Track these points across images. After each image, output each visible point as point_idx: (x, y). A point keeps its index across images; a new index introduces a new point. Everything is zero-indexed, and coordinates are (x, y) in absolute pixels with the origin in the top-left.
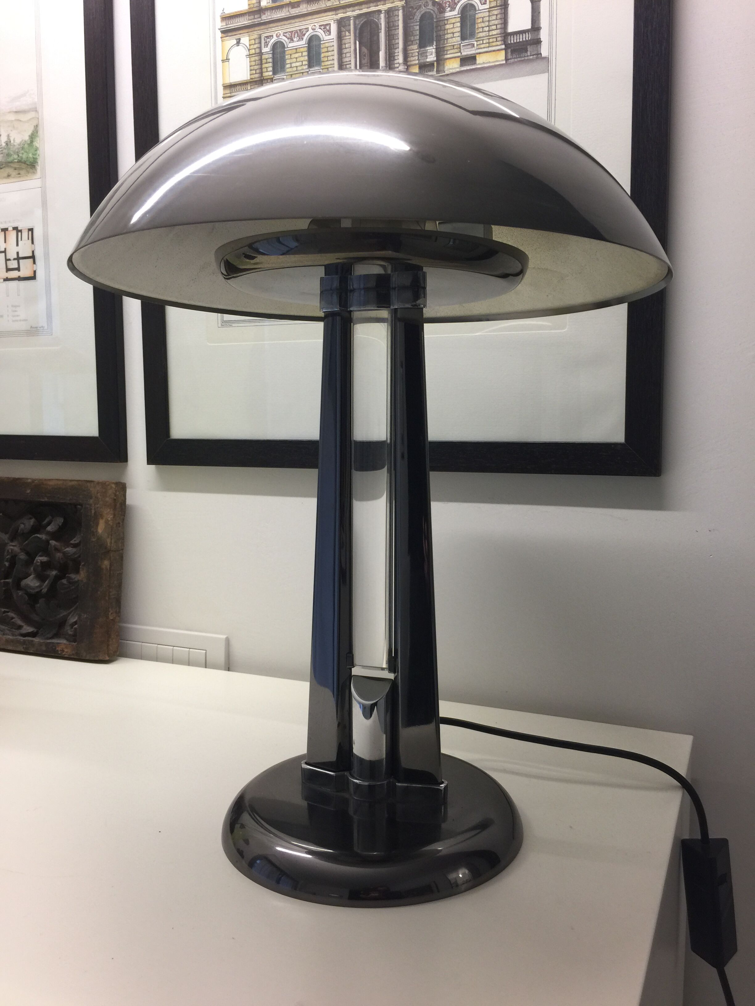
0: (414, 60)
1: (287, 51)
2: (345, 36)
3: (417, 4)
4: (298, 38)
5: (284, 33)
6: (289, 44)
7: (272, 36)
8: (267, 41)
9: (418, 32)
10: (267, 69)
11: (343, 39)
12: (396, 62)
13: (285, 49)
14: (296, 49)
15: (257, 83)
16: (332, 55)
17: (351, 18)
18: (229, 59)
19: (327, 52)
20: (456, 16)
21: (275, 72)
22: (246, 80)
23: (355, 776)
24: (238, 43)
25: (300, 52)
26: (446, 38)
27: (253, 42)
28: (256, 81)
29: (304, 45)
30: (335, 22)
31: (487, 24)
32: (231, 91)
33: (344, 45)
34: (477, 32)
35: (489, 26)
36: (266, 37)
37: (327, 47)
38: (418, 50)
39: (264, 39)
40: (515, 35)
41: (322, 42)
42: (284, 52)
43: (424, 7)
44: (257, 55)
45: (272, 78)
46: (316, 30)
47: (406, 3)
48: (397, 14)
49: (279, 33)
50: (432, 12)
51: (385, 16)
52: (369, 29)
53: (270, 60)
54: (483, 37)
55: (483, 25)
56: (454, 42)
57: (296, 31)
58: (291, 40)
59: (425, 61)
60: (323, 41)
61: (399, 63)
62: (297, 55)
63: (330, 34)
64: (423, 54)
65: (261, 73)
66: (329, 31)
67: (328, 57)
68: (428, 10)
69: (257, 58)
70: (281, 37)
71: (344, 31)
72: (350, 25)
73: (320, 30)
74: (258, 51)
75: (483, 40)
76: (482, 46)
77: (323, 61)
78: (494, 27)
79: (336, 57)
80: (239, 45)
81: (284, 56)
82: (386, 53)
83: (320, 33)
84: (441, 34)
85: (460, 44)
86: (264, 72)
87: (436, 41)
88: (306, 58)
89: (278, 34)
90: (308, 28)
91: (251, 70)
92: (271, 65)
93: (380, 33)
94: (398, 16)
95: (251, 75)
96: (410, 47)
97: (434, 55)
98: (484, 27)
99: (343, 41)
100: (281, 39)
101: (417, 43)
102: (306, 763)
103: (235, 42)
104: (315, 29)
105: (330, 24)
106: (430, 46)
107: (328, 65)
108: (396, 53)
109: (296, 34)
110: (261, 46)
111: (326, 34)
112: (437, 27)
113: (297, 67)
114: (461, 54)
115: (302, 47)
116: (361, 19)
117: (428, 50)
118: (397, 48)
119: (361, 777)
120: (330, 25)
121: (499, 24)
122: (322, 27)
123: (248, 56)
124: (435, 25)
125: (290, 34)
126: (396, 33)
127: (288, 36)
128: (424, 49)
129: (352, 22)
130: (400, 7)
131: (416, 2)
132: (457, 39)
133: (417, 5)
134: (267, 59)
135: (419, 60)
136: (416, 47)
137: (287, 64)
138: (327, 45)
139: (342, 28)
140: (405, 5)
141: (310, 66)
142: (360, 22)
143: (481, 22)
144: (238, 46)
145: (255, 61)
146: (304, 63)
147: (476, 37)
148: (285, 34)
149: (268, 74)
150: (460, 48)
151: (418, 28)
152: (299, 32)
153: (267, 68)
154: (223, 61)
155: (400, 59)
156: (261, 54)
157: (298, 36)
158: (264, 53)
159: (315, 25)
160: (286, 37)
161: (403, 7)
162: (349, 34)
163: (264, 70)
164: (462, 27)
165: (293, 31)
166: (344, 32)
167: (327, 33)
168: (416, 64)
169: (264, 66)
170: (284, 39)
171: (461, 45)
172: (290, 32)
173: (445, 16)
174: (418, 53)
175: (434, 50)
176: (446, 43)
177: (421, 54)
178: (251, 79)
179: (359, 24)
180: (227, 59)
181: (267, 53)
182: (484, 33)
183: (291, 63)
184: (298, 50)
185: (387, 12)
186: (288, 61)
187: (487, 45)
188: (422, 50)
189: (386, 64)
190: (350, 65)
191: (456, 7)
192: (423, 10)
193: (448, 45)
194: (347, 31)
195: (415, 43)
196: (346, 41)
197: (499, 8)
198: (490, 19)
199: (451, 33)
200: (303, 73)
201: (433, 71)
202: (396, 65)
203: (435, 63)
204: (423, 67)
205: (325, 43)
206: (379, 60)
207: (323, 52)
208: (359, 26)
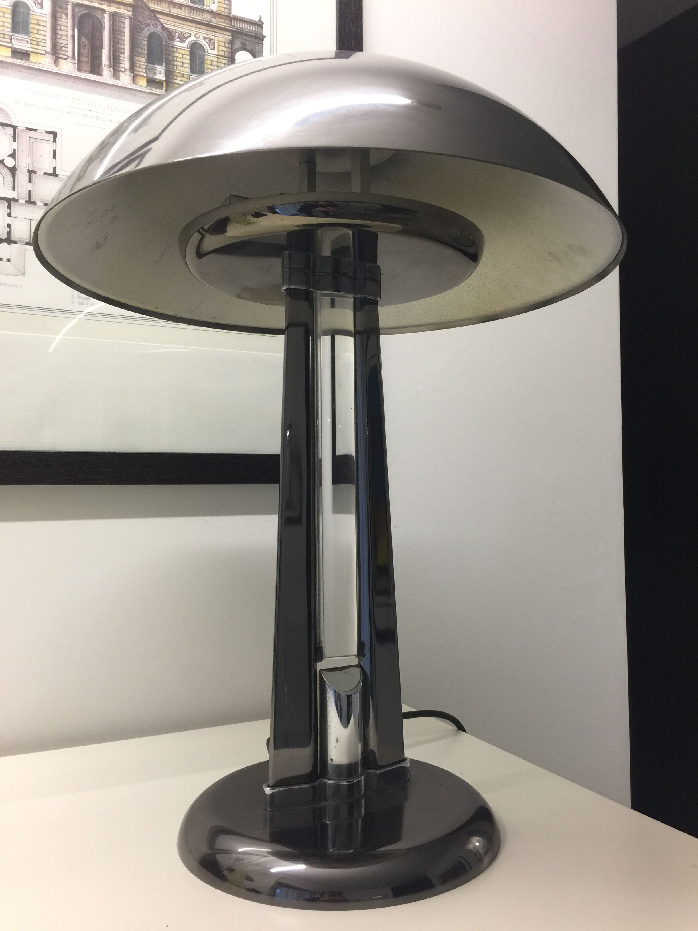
0: (142, 71)
2: (61, 18)
3: (145, 20)
9: (146, 48)
11: (59, 20)
12: (121, 66)
16: (44, 31)
17: (69, 3)
19: (38, 25)
20: (185, 49)
23: (331, 778)
26: (175, 64)
29: (7, 6)
33: (60, 26)
34: (206, 71)
37: (38, 20)
38: (145, 64)
41: (31, 12)
43: (152, 26)
47: (133, 14)
48: (123, 21)
50: (161, 35)
51: (109, 17)
52: (90, 22)
55: (212, 67)
56: (184, 72)
59: (154, 77)
60: (33, 11)
61: (124, 68)
63: (42, 7)
64: (154, 71)
66: (41, 5)
67: (38, 30)
68: (156, 31)
71: (60, 12)
72: (67, 9)
77: (32, 33)
79: (49, 34)
82: (110, 53)
83: (30, 2)
84: (171, 59)
85: (190, 76)
87: (165, 63)
88: (10, 21)
93: (104, 32)
94: (124, 23)
96: (137, 58)
97: (163, 75)
99: (59, 22)
106: (159, 65)
107: (37, 38)
108: (121, 57)
112: (166, 50)
115: (4, 8)
116: (82, 9)
117: (156, 68)
118: (123, 53)
124: (164, 48)
126: (123, 38)
128: (152, 66)
129: (70, 7)
131: (145, 19)
132: (186, 70)
133: (146, 22)
135: (148, 74)
136: (144, 60)
138: (38, 18)
139: (57, 8)
140: (132, 16)
141: (14, 30)
142: (81, 12)
143: (209, 64)
147: (205, 75)
151: (146, 43)
155: (126, 64)
161: (130, 17)
162: (66, 18)
164: (191, 60)
166: (60, 14)
167: (38, 5)
168: (143, 76)
171: (191, 76)
173: (174, 44)
174: (146, 67)
175: (163, 71)
176: (175, 68)
177: (149, 69)
179: (78, 12)
185: (111, 14)
188: (150, 65)
189: (110, 63)
190: (66, 49)
191: (185, 41)
192: (152, 29)
193: (177, 71)
194: (64, 13)
195: (143, 56)
196: (62, 23)
197: (226, 59)
198: (218, 65)
199: (180, 62)
200: (4, 34)
201: (162, 89)
202: (121, 68)
203: (164, 83)
204: (152, 82)
205: (35, 15)
206: (102, 57)
207: (33, 24)
208: (79, 15)
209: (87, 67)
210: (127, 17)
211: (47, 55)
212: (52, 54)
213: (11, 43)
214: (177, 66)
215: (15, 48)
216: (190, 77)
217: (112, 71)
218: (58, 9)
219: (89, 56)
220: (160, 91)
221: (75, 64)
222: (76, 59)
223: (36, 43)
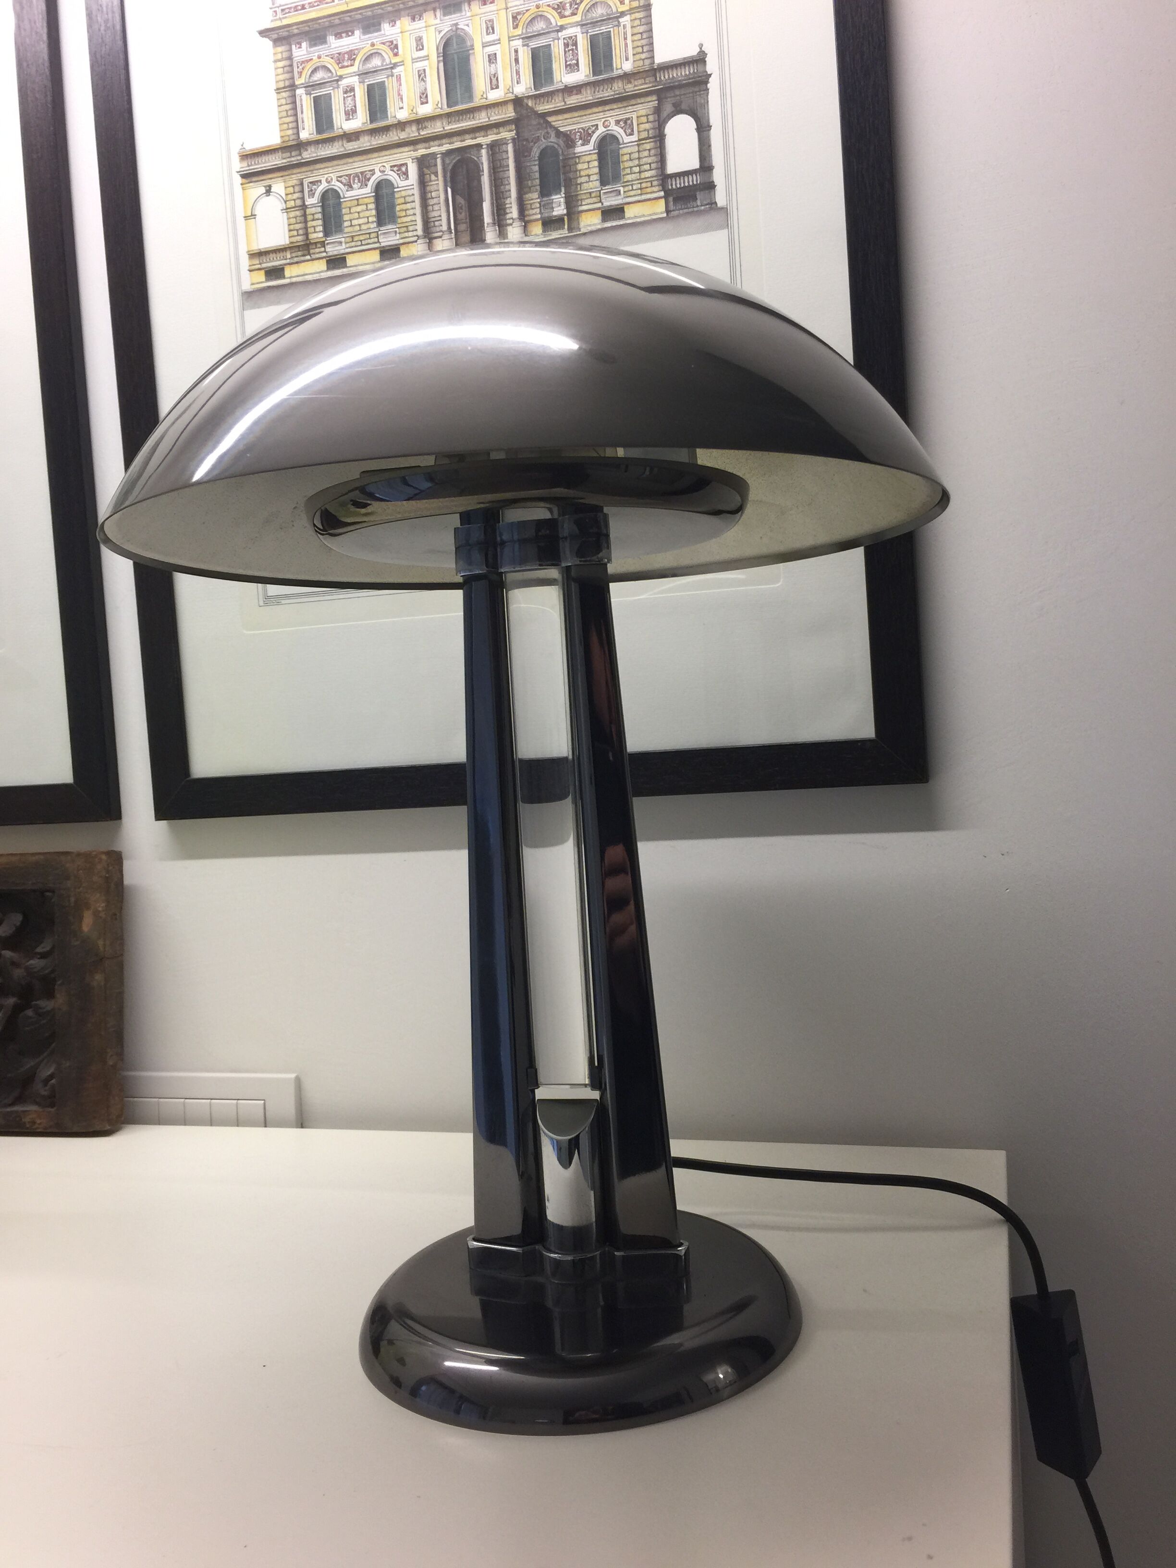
0: (535, 213)
1: (344, 203)
2: (431, 181)
3: (533, 135)
4: (359, 184)
5: (337, 177)
6: (347, 193)
7: (320, 181)
8: (313, 189)
9: (537, 175)
10: (315, 229)
11: (428, 185)
12: (508, 216)
13: (341, 200)
14: (357, 200)
15: (301, 249)
16: (412, 208)
17: (438, 156)
18: (256, 215)
19: (405, 203)
20: (591, 152)
21: (327, 233)
22: (283, 245)
23: (553, 1248)
24: (268, 191)
25: (363, 204)
26: (578, 182)
27: (291, 190)
28: (299, 246)
29: (368, 194)
30: (414, 160)
31: (636, 162)
32: (261, 261)
33: (430, 194)
34: (622, 173)
35: (639, 166)
36: (311, 183)
37: (404, 197)
38: (539, 200)
39: (308, 186)
40: (678, 178)
41: (395, 190)
42: (340, 204)
43: (543, 139)
44: (297, 209)
45: (324, 242)
46: (386, 173)
47: (517, 134)
48: (505, 149)
49: (329, 177)
50: (556, 146)
51: (488, 152)
52: (465, 171)
53: (320, 216)
54: (632, 181)
55: (631, 164)
56: (591, 189)
57: (357, 175)
58: (350, 187)
59: (550, 214)
60: (398, 187)
61: (512, 218)
62: (359, 209)
63: (407, 178)
64: (549, 206)
65: (306, 234)
66: (406, 174)
67: (406, 210)
68: (549, 144)
69: (298, 213)
70: (333, 183)
71: (428, 174)
72: (436, 165)
73: (392, 173)
74: (299, 202)
75: (632, 185)
76: (632, 193)
77: (400, 217)
78: (647, 167)
79: (418, 211)
80: (269, 195)
81: (341, 210)
82: (492, 204)
83: (393, 177)
84: (572, 177)
85: (600, 191)
86: (311, 233)
87: (564, 187)
88: (374, 212)
89: (329, 179)
90: (374, 170)
91: (290, 231)
92: (320, 222)
93: (482, 177)
94: (507, 152)
95: (290, 237)
96: (527, 196)
97: (563, 206)
98: (632, 167)
99: (428, 188)
100: (334, 185)
101: (536, 189)
102: (475, 1240)
103: (263, 190)
104: (384, 171)
105: (406, 164)
106: (556, 194)
107: (406, 222)
108: (507, 204)
109: (356, 179)
110: (304, 195)
111: (401, 177)
112: (564, 167)
113: (360, 225)
114: (602, 204)
115: (366, 197)
116: (453, 157)
117: (553, 199)
118: (508, 197)
119: (562, 1249)
120: (407, 166)
121: (653, 163)
122: (395, 169)
123: (284, 211)
124: (561, 164)
125: (347, 178)
126: (506, 176)
127: (344, 181)
128: (547, 198)
129: (439, 161)
130: (508, 140)
131: (533, 132)
132: (594, 184)
134: (313, 214)
135: (542, 213)
136: (535, 195)
137: (346, 221)
138: (404, 194)
139: (424, 169)
140: (516, 137)
141: (380, 222)
142: (451, 161)
143: (627, 160)
144: (267, 196)
145: (296, 217)
146: (371, 219)
147: (622, 182)
148: (339, 179)
149: (317, 235)
150: (600, 196)
151: (536, 168)
152: (360, 175)
153: (314, 227)
154: (246, 218)
155: (513, 212)
156: (304, 207)
157: (359, 182)
158: (310, 206)
159: (384, 166)
160: (342, 183)
161: (513, 139)
162: (436, 178)
163: (311, 230)
164: (601, 167)
165: (350, 175)
166: (428, 176)
168: (537, 220)
169: (310, 224)
170: (338, 186)
171: (602, 192)
172: (347, 176)
173: (576, 151)
174: (540, 204)
175: (562, 200)
176: (579, 189)
177: (544, 205)
178: (291, 243)
179: (450, 163)
180: (252, 215)
181: (313, 206)
182: (633, 175)
183: (351, 220)
184: (361, 202)
185: (489, 146)
186: (346, 218)
187: (639, 192)
188: (545, 199)
189: (494, 219)
190: (440, 222)
191: (590, 139)
192: (543, 143)
193: (582, 192)
194: (433, 173)
195: (535, 190)
196: (432, 188)
197: (652, 140)
198: (641, 156)
199: (586, 176)
200: (369, 233)
201: (563, 228)
202: (508, 221)
203: (566, 218)
204: (549, 223)
205: (400, 191)
206: (482, 215)
207: (399, 205)
208: (450, 167)
209: (466, 237)
210: (510, 141)
211: (419, 241)
212: (425, 237)
213: (378, 242)
214: (580, 184)
215: (383, 247)
216: (600, 193)
217: (497, 229)
218: (426, 171)
219: (468, 220)
220: (561, 232)
221: (452, 238)
222: (453, 231)
223: (405, 229)
